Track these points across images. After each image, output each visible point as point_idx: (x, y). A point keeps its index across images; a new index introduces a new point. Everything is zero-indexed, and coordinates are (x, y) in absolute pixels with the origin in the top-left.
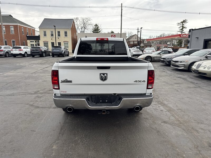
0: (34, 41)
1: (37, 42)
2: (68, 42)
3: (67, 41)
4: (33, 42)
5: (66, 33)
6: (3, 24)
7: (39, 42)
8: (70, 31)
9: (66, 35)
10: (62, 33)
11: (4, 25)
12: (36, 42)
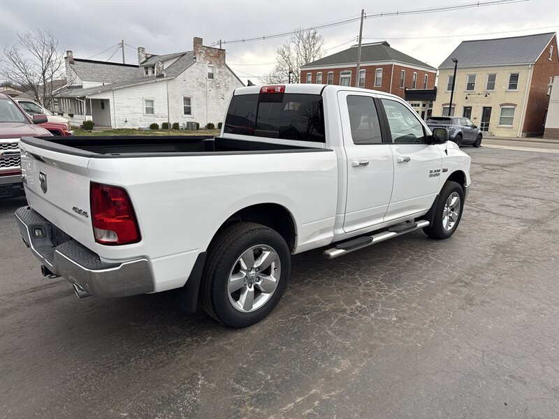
0: (421, 103)
1: (427, 106)
2: (515, 105)
3: (514, 103)
4: (418, 105)
5: (514, 78)
6: (361, 65)
7: (431, 106)
8: (530, 73)
9: (513, 86)
10: (503, 79)
11: (362, 68)
12: (424, 105)
